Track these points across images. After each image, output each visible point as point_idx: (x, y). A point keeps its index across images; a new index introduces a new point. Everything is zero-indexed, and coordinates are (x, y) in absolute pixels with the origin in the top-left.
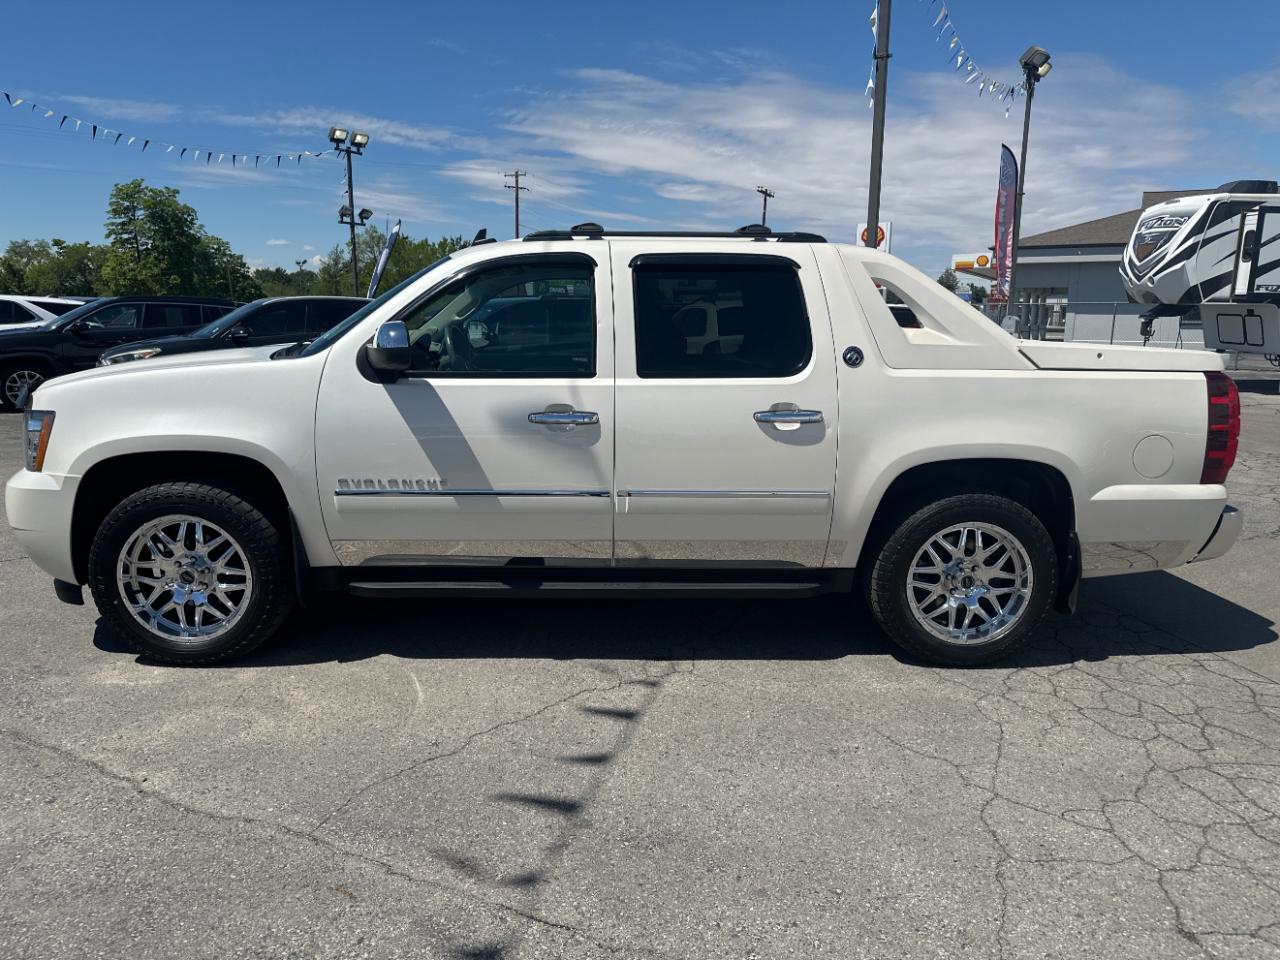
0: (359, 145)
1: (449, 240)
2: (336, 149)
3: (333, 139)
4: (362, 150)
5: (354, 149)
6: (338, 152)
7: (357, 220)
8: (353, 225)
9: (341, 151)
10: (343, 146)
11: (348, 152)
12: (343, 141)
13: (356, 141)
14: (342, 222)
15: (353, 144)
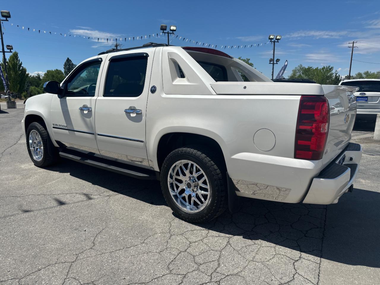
0: (278, 39)
1: (326, 67)
2: (270, 41)
3: (270, 39)
4: (279, 41)
5: (277, 41)
6: (271, 42)
7: (275, 62)
8: (273, 64)
9: (272, 42)
10: (272, 40)
11: (274, 42)
12: (273, 39)
13: (277, 38)
14: (270, 63)
15: (276, 39)
